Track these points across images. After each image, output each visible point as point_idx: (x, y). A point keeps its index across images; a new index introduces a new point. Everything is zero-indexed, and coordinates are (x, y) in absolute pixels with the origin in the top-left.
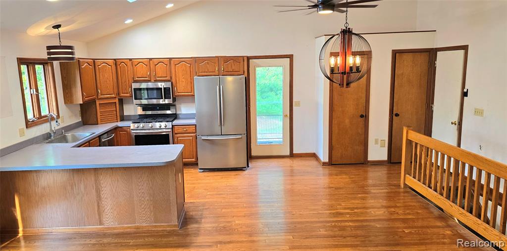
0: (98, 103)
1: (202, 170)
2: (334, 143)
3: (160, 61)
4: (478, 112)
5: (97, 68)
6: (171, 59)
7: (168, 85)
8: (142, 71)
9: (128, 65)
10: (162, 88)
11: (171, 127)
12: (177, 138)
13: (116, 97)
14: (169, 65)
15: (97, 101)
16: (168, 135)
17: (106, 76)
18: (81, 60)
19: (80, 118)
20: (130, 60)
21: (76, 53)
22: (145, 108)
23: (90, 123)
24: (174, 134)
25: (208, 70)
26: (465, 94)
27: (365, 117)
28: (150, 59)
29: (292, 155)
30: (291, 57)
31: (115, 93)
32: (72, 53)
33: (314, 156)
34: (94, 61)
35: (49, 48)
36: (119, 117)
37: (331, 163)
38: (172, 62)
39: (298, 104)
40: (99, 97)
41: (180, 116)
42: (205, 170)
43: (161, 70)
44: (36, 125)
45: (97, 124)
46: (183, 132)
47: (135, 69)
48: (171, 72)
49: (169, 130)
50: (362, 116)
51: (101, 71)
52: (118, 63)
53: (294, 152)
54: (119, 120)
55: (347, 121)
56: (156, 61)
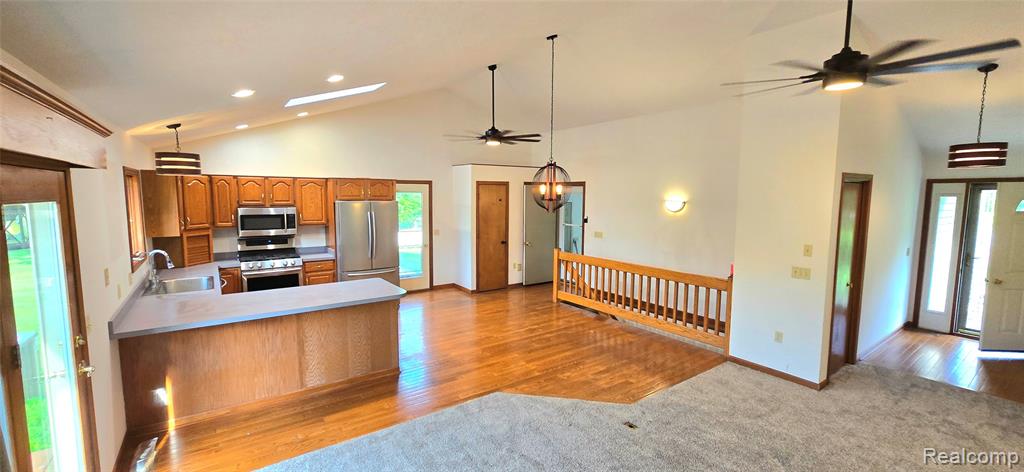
0: (185, 235)
2: (480, 271)
3: (281, 180)
4: (598, 235)
5: (186, 186)
6: (295, 178)
7: (291, 211)
8: (252, 193)
9: (232, 183)
10: (283, 215)
11: (301, 264)
12: (310, 277)
13: (209, 228)
14: (292, 186)
15: (184, 233)
16: (297, 275)
17: (198, 198)
20: (235, 177)
21: (202, 165)
22: (249, 241)
25: (351, 194)
26: (585, 221)
27: (505, 243)
28: (266, 178)
29: (432, 288)
30: (430, 183)
31: (209, 221)
32: (197, 165)
33: (454, 287)
34: (182, 177)
35: (159, 155)
36: (212, 256)
37: (479, 290)
38: (297, 182)
39: (438, 232)
40: (187, 228)
41: (300, 251)
43: (280, 193)
45: (184, 266)
46: (315, 270)
47: (242, 189)
48: (294, 194)
49: (298, 269)
50: (503, 243)
51: (191, 191)
52: (215, 181)
53: (435, 284)
54: (212, 260)
55: (491, 248)
56: (274, 181)
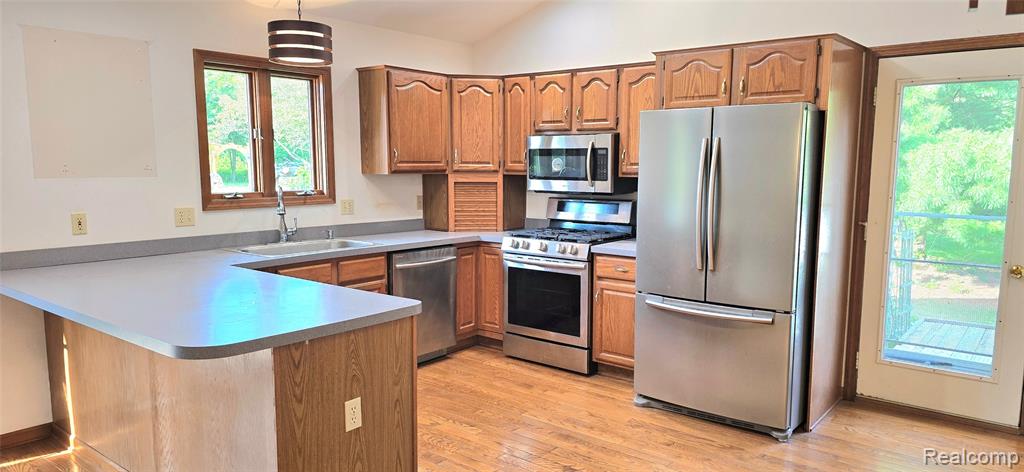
0: (452, 179)
1: (645, 401)
3: (594, 74)
5: (456, 96)
6: (619, 68)
7: (605, 141)
8: (553, 105)
9: (527, 90)
10: (586, 150)
11: (585, 257)
12: (602, 289)
13: (496, 171)
14: (614, 85)
15: (450, 176)
16: (579, 278)
17: (477, 118)
18: (392, 71)
19: (422, 211)
20: (532, 76)
23: (436, 226)
24: (595, 278)
25: (696, 91)
28: (573, 72)
31: (496, 160)
34: (451, 81)
35: (275, 25)
36: (500, 221)
38: (623, 77)
40: (455, 168)
42: (653, 403)
43: (594, 102)
44: (241, 207)
45: (447, 230)
46: (616, 275)
47: (539, 99)
48: (617, 105)
49: (582, 265)
51: (464, 105)
52: (508, 87)
54: (500, 227)
56: (584, 77)
